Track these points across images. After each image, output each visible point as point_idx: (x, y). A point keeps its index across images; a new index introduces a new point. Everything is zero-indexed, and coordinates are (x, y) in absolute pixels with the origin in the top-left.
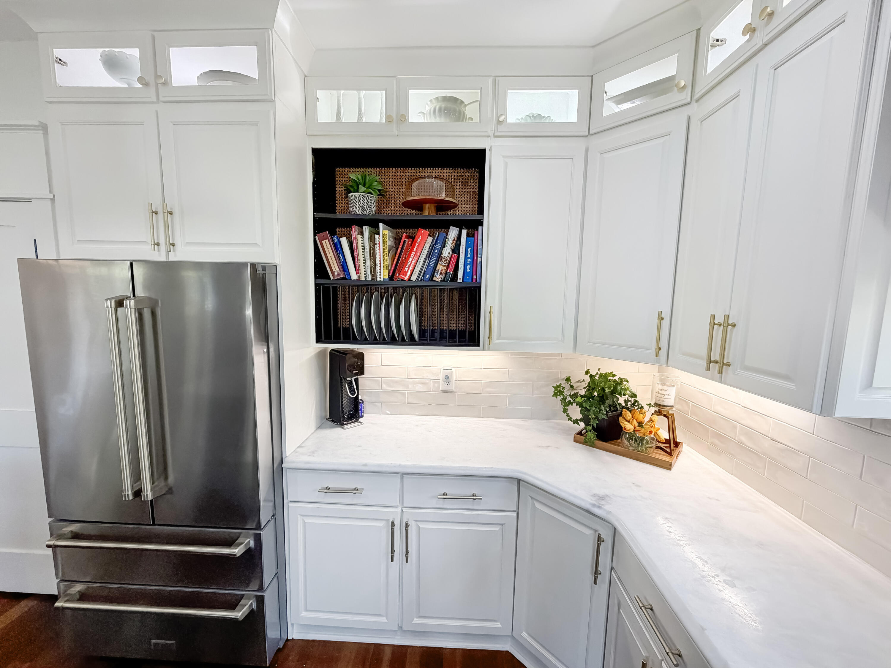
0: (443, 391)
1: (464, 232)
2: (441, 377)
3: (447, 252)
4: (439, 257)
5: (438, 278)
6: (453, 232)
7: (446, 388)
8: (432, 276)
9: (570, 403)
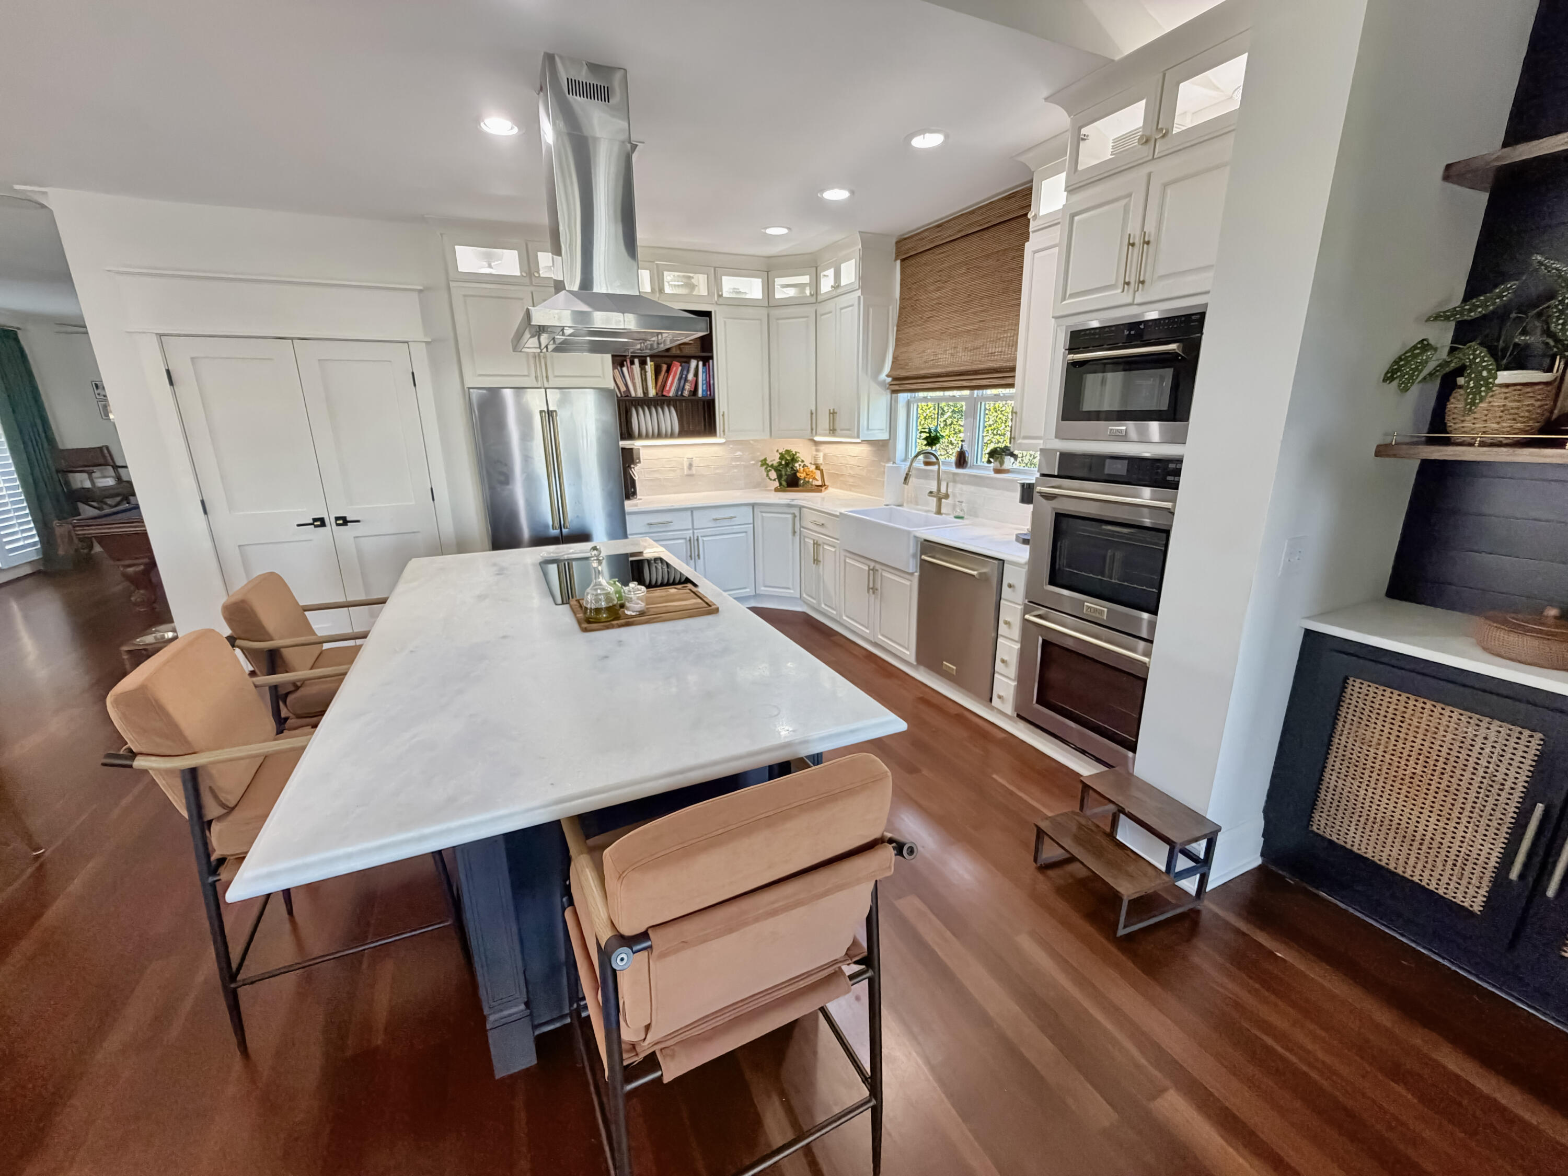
0: (687, 475)
1: (701, 364)
2: (686, 465)
3: (691, 376)
4: (686, 380)
5: (686, 393)
6: (693, 363)
7: (690, 472)
8: (682, 393)
9: (770, 470)
